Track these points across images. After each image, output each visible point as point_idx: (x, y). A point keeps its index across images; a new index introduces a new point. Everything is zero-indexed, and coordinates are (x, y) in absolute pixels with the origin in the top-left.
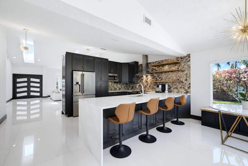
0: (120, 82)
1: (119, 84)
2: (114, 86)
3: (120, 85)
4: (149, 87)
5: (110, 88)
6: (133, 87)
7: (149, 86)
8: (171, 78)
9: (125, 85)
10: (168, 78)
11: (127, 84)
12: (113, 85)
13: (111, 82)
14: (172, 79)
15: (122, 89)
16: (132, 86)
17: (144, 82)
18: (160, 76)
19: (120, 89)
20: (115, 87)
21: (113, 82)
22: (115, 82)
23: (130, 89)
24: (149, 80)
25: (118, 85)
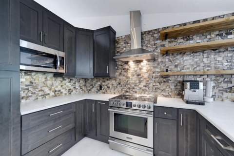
0: (71, 75)
1: (68, 80)
2: (52, 85)
3: (70, 82)
4: (145, 86)
5: (41, 93)
6: (101, 87)
7: (143, 84)
8: (213, 66)
9: (81, 82)
10: (202, 65)
11: (86, 80)
12: (49, 83)
13: (44, 73)
14: (215, 68)
15: (74, 91)
16: (99, 83)
17: (130, 75)
18: (178, 61)
19: (70, 91)
20: (57, 89)
21: (52, 75)
22: (57, 75)
23: (93, 90)
24: (144, 70)
25: (64, 82)
